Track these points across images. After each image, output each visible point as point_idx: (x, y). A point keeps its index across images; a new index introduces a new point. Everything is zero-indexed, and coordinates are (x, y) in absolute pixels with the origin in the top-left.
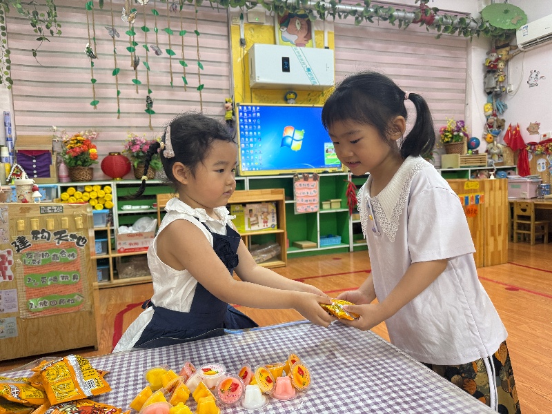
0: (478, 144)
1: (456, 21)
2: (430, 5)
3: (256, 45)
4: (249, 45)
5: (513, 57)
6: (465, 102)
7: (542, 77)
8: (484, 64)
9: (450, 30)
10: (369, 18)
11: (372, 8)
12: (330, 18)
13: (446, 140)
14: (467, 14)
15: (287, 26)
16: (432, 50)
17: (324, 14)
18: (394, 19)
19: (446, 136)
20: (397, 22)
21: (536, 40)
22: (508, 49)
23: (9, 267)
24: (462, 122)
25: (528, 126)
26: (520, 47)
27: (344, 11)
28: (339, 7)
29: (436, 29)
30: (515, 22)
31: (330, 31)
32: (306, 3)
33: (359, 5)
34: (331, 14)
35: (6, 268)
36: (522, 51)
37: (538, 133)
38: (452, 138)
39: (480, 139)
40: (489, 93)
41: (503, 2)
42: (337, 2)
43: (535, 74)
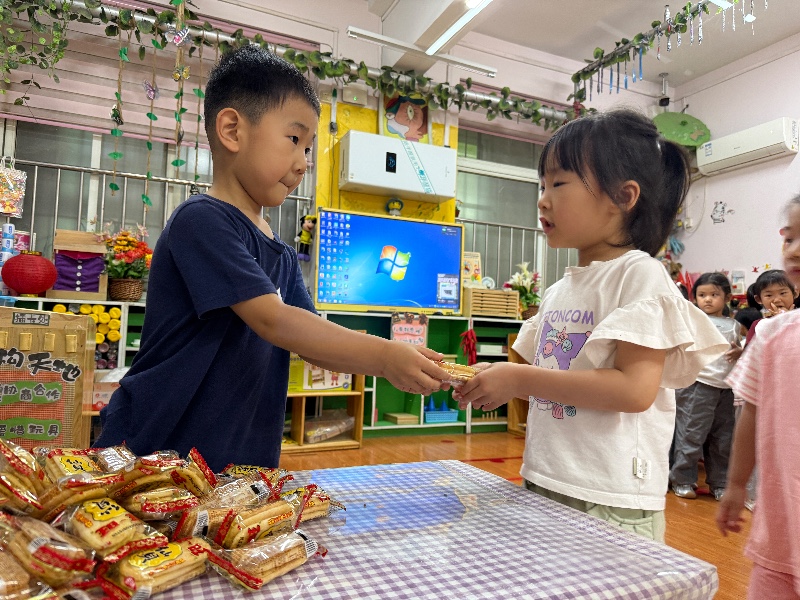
2: (587, 104)
3: (352, 132)
4: (342, 133)
7: (730, 211)
10: (507, 114)
11: (512, 98)
12: (453, 108)
15: (395, 112)
17: (446, 102)
18: (538, 117)
20: (543, 122)
26: (701, 170)
27: (473, 101)
28: (465, 93)
30: (695, 137)
31: (453, 125)
32: (424, 84)
33: (493, 94)
34: (456, 103)
36: (703, 176)
41: (680, 111)
42: (465, 87)
43: (720, 206)
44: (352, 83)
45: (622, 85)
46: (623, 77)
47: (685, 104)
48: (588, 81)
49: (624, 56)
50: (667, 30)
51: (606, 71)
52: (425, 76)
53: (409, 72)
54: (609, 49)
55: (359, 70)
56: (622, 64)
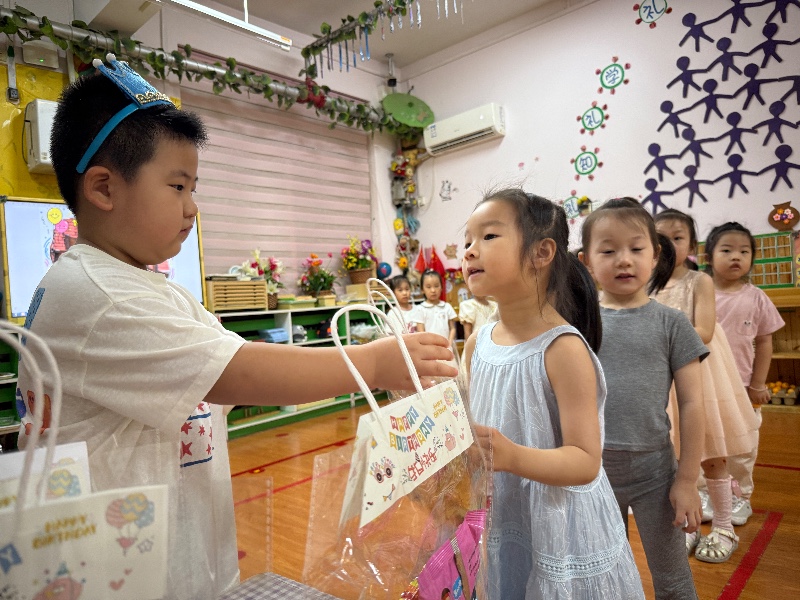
0: (389, 271)
1: (353, 108)
2: (319, 81)
3: (40, 102)
4: (27, 100)
5: (421, 162)
6: (370, 215)
7: (455, 190)
8: (390, 169)
9: (347, 118)
10: (235, 86)
11: (239, 71)
12: (173, 77)
13: (350, 265)
14: (366, 102)
16: (324, 143)
17: (162, 71)
18: (270, 93)
19: (350, 260)
20: (275, 98)
21: (445, 144)
22: (415, 151)
24: (368, 242)
25: (444, 248)
26: (429, 150)
27: (195, 71)
28: (184, 61)
29: (329, 115)
30: (422, 119)
31: (174, 97)
32: (133, 48)
33: (218, 65)
34: (174, 72)
36: (431, 156)
37: (456, 257)
38: (357, 263)
39: (392, 264)
40: (398, 206)
41: (406, 92)
42: (184, 54)
43: (447, 185)
44: (36, 41)
45: (351, 63)
46: (350, 53)
47: (411, 85)
48: (318, 57)
49: (351, 34)
50: (389, 11)
51: (335, 48)
52: (133, 38)
53: (112, 33)
54: (336, 26)
55: (40, 26)
56: (350, 42)
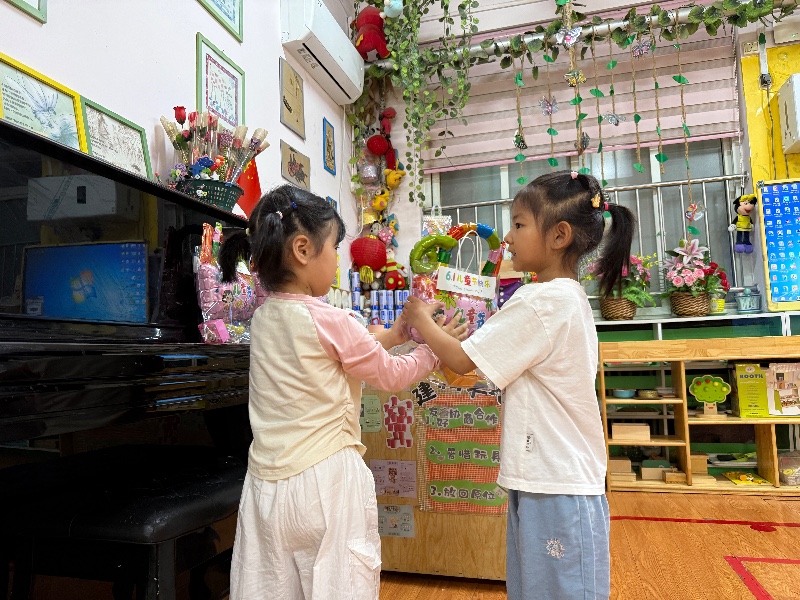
4: (778, 83)
23: (408, 426)
35: (404, 428)
